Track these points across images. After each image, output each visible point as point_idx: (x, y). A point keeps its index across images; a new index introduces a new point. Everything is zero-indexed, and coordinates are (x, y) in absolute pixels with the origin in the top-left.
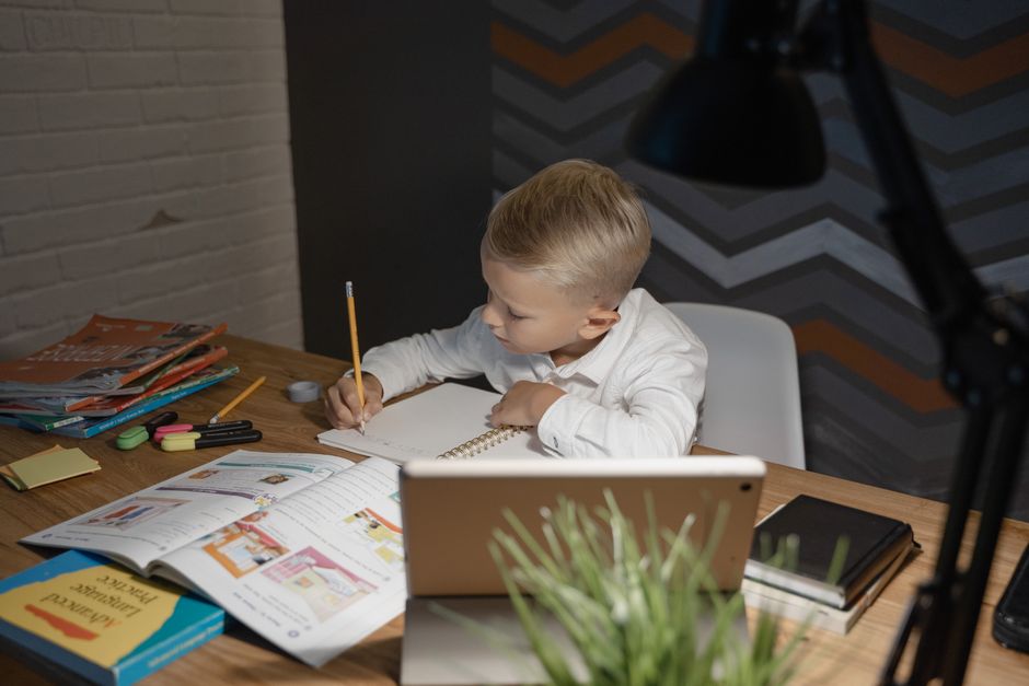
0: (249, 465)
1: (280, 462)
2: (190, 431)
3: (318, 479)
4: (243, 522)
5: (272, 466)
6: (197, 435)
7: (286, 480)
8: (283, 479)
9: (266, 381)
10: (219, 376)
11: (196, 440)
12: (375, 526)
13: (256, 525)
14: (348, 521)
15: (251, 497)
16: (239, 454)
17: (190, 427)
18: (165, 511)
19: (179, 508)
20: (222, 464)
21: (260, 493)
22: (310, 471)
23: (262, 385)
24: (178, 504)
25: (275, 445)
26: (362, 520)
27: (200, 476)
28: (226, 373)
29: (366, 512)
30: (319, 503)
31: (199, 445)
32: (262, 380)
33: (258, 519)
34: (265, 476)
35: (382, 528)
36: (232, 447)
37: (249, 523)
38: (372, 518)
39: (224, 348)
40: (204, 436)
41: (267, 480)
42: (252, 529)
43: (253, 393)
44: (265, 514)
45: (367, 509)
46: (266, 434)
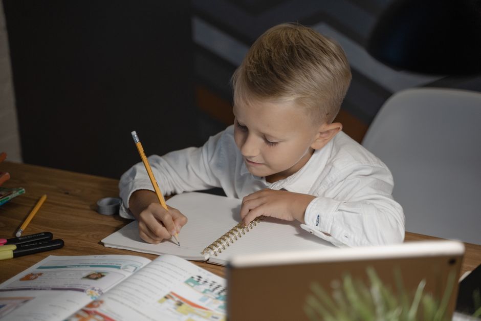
0: (66, 267)
1: (91, 263)
2: (5, 244)
3: (128, 275)
4: (88, 309)
5: (86, 266)
6: (14, 247)
7: (102, 276)
8: (100, 276)
9: (47, 199)
10: (10, 197)
11: (13, 251)
12: (180, 304)
13: (98, 310)
14: (161, 302)
15: (82, 291)
16: (51, 259)
17: (5, 241)
18: (17, 307)
19: (28, 304)
20: (40, 268)
21: (88, 287)
22: (119, 268)
23: (45, 202)
24: (26, 300)
25: (76, 250)
26: (170, 300)
27: (28, 278)
28: (15, 194)
29: (172, 295)
30: (137, 290)
31: (16, 255)
32: (44, 198)
33: (98, 306)
34: (85, 274)
35: (185, 306)
36: (43, 254)
37: (92, 309)
38: (177, 299)
39: (7, 174)
40: (19, 247)
41: (88, 277)
42: (96, 313)
43: (40, 209)
44: (102, 302)
45: (172, 293)
46: (66, 242)
